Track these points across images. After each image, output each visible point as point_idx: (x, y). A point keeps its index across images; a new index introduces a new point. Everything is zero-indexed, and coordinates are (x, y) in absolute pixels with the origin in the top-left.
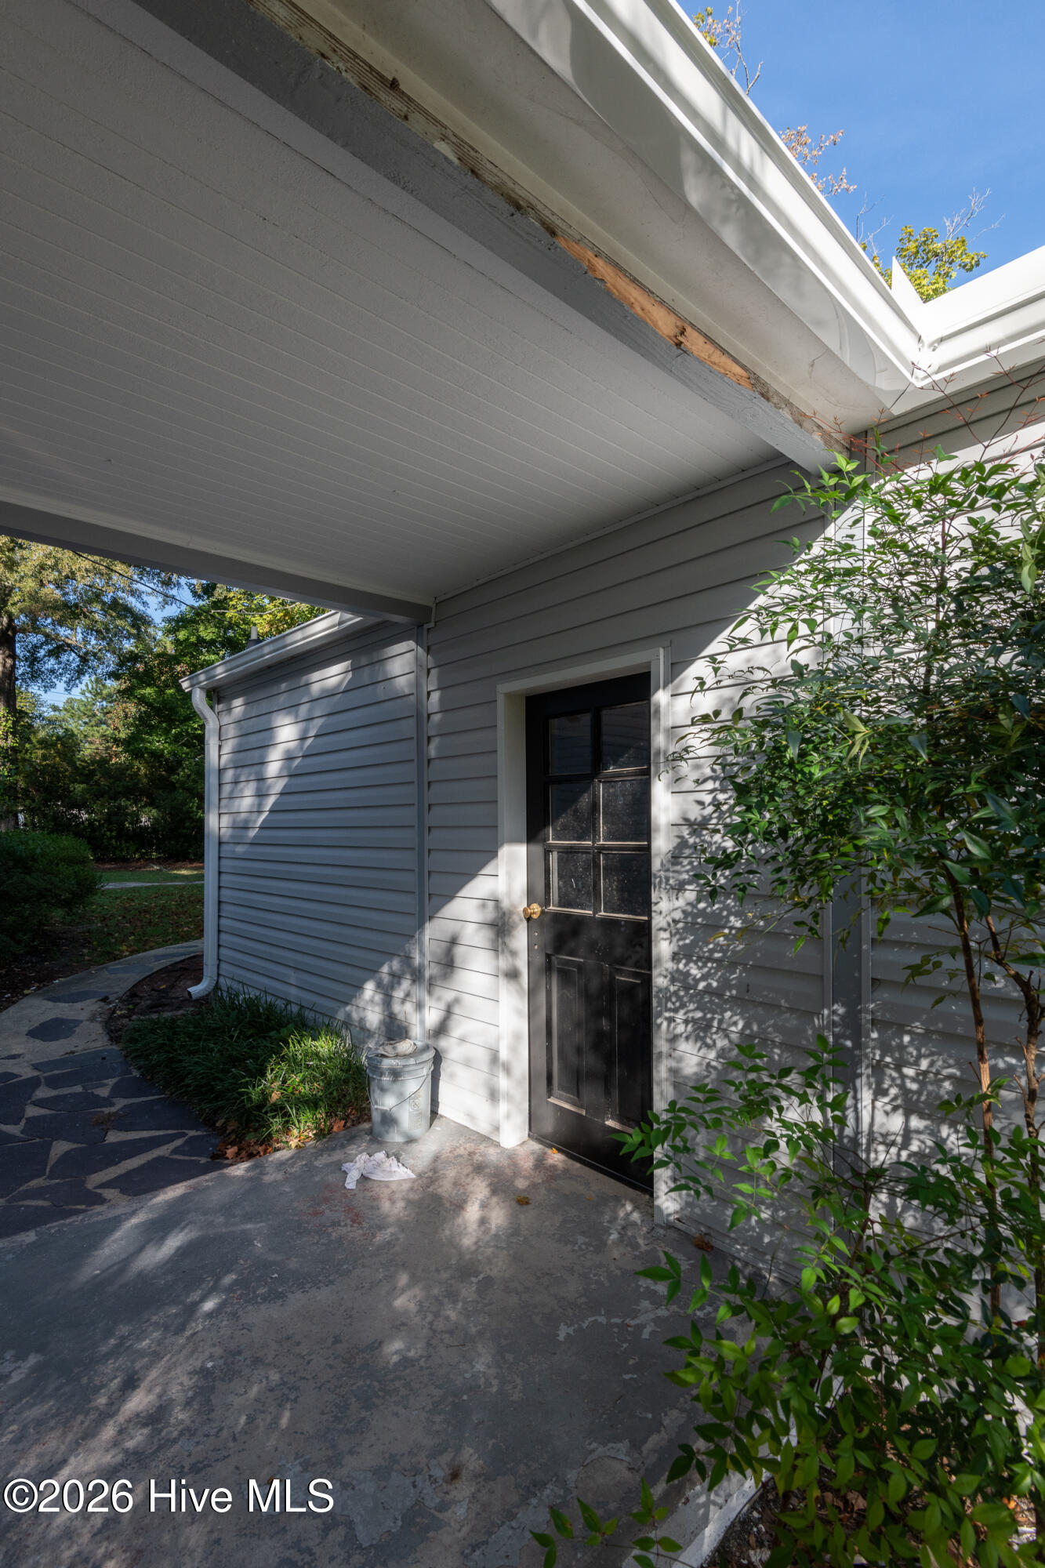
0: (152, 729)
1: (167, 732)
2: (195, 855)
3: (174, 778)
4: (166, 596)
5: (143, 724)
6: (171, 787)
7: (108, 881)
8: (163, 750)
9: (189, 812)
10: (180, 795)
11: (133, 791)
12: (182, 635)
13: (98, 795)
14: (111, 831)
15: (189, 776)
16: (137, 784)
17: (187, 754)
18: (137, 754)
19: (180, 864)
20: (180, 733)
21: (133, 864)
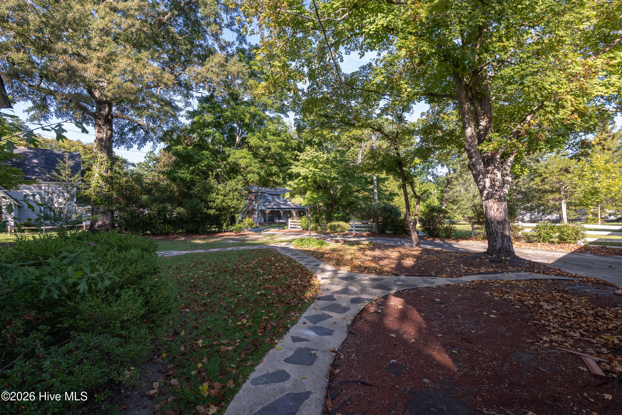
0: (180, 167)
1: (188, 168)
2: (202, 231)
3: (192, 192)
4: (187, 102)
5: (177, 165)
6: (191, 196)
7: (161, 249)
8: (186, 178)
9: (200, 209)
10: (196, 201)
11: (171, 199)
12: (196, 119)
13: (154, 201)
14: (160, 220)
15: (199, 191)
16: (173, 195)
17: (198, 179)
18: (174, 180)
19: (194, 236)
20: (195, 169)
21: (171, 237)
